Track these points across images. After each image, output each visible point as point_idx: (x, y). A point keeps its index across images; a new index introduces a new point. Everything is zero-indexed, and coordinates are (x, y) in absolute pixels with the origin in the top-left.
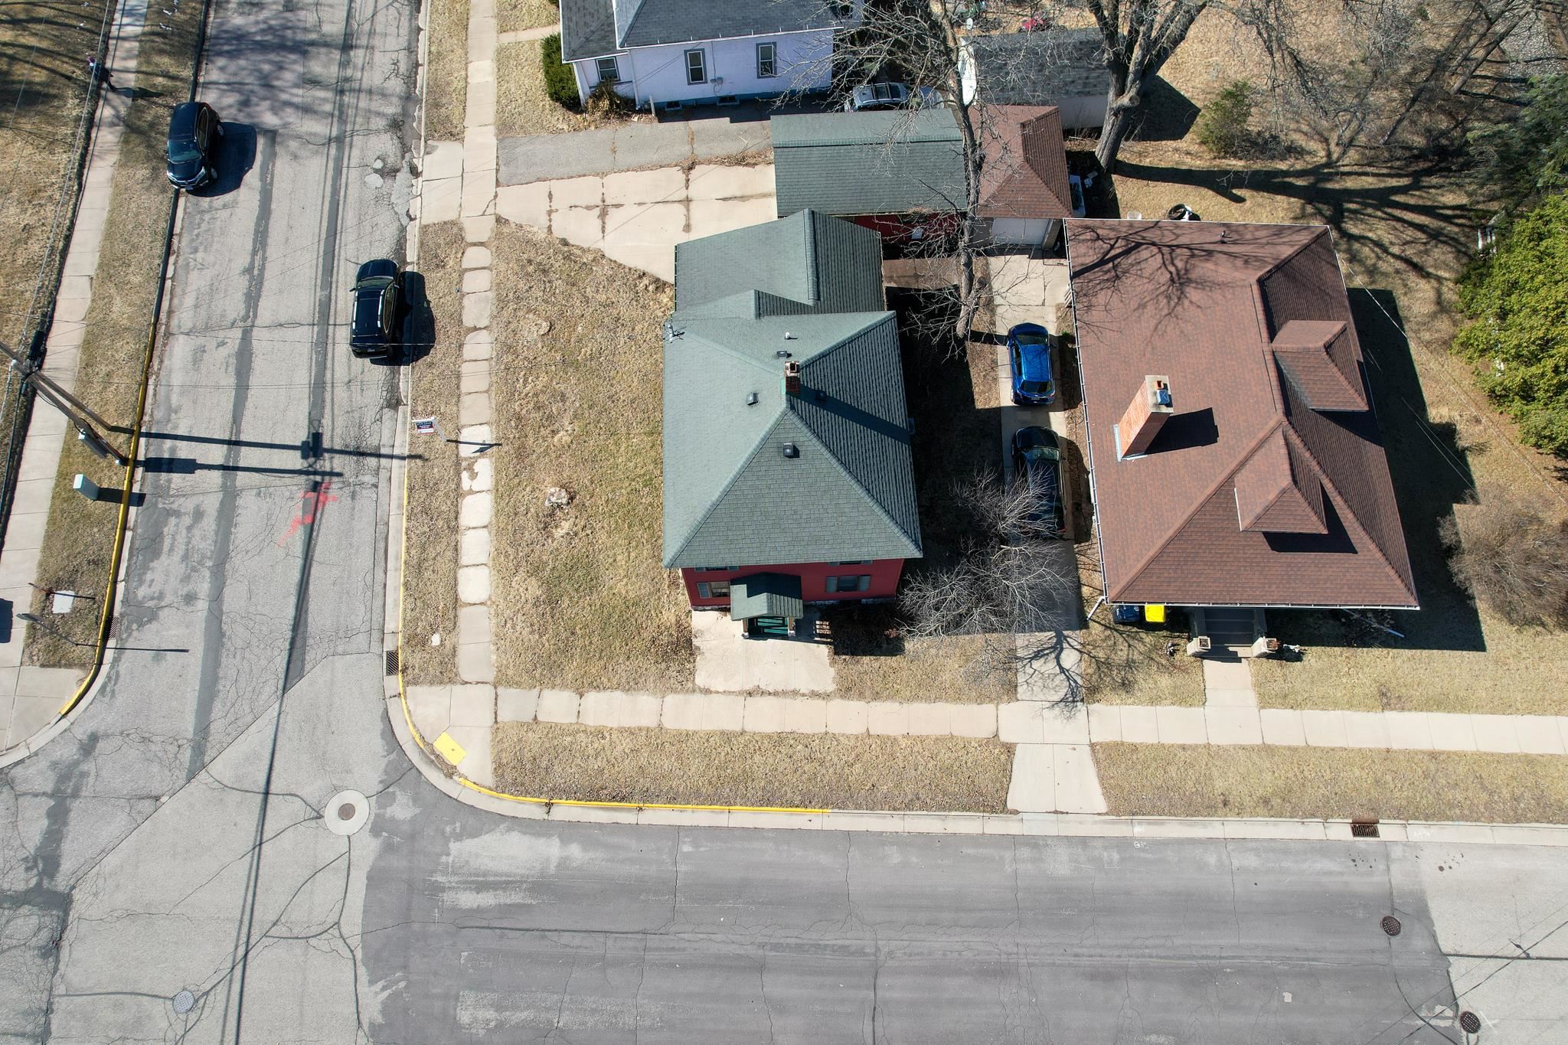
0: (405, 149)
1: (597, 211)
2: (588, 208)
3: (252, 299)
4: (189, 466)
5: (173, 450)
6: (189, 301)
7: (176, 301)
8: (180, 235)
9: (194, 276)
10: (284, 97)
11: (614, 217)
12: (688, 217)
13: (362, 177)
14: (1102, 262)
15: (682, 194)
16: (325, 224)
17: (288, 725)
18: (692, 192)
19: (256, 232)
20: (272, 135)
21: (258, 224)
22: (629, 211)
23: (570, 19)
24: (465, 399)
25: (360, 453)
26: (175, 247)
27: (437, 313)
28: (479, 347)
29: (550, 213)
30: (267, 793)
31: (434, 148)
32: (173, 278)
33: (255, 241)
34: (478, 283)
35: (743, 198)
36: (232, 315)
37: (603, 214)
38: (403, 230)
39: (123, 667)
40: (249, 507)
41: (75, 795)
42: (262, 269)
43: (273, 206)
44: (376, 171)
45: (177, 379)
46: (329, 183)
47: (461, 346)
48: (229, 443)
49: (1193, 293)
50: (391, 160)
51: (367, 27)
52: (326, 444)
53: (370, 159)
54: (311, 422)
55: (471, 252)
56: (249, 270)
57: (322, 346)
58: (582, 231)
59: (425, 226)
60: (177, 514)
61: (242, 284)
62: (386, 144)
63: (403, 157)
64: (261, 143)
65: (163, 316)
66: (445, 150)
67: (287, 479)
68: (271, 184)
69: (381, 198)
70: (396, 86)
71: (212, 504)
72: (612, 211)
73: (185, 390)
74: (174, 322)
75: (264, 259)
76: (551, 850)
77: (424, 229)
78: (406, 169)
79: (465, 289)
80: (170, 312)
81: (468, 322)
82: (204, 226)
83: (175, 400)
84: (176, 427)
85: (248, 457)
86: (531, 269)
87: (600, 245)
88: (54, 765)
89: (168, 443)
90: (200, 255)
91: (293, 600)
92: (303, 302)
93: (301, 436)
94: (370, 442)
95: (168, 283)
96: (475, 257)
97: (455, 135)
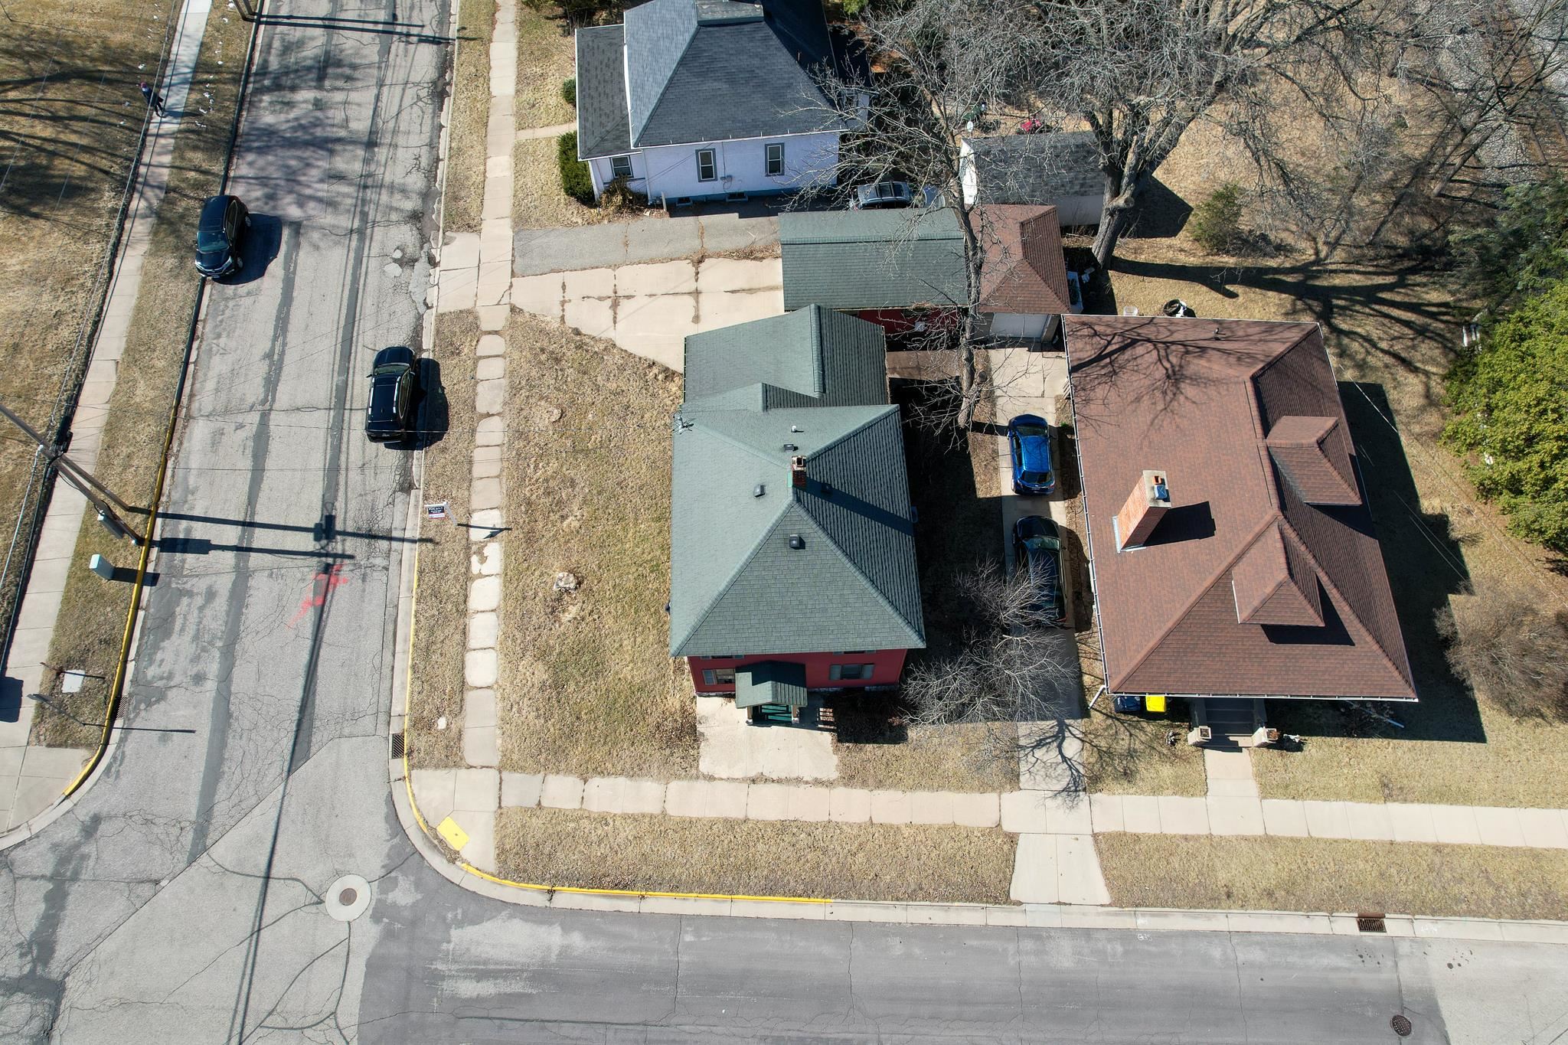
0: (424, 239)
1: (609, 302)
2: (600, 299)
3: (271, 383)
4: (204, 547)
5: (188, 530)
6: (210, 385)
7: (197, 386)
8: (204, 321)
9: (216, 360)
10: (308, 192)
11: (625, 307)
12: (697, 309)
13: (382, 265)
14: (1099, 358)
15: (692, 288)
16: (344, 311)
17: (292, 808)
18: (702, 285)
19: (278, 318)
20: (297, 227)
21: (279, 311)
22: (640, 301)
23: (586, 120)
24: (476, 484)
25: (371, 536)
26: (199, 333)
27: (451, 399)
28: (492, 432)
29: (563, 303)
30: (267, 877)
31: (452, 239)
32: (195, 363)
33: (276, 330)
34: (492, 371)
35: (750, 291)
36: (251, 399)
37: (615, 305)
38: (420, 317)
39: (129, 748)
40: (261, 589)
41: (75, 878)
42: (282, 354)
43: (295, 294)
44: (395, 261)
45: (195, 462)
46: (350, 271)
47: (473, 431)
48: (244, 524)
49: (1188, 389)
50: (410, 250)
51: (391, 124)
52: (339, 526)
53: (389, 250)
54: (324, 505)
55: (485, 339)
56: (269, 356)
57: (337, 430)
58: (593, 321)
59: (442, 315)
60: (190, 594)
61: (262, 368)
62: (405, 235)
63: (422, 248)
64: (286, 233)
65: (185, 400)
66: (462, 240)
67: (300, 561)
68: (294, 273)
69: (400, 287)
70: (416, 181)
71: (224, 584)
72: (623, 302)
73: (201, 472)
74: (195, 406)
75: (284, 344)
76: (553, 938)
77: (441, 318)
78: (424, 259)
79: (480, 375)
80: (192, 396)
81: (481, 407)
82: (228, 313)
83: (192, 481)
84: (192, 508)
85: (262, 538)
86: (543, 357)
87: (610, 334)
88: (55, 846)
89: (184, 523)
90: (223, 341)
91: (301, 682)
92: (321, 388)
93: (314, 518)
94: (382, 525)
95: (191, 367)
96: (489, 345)
97: (473, 227)
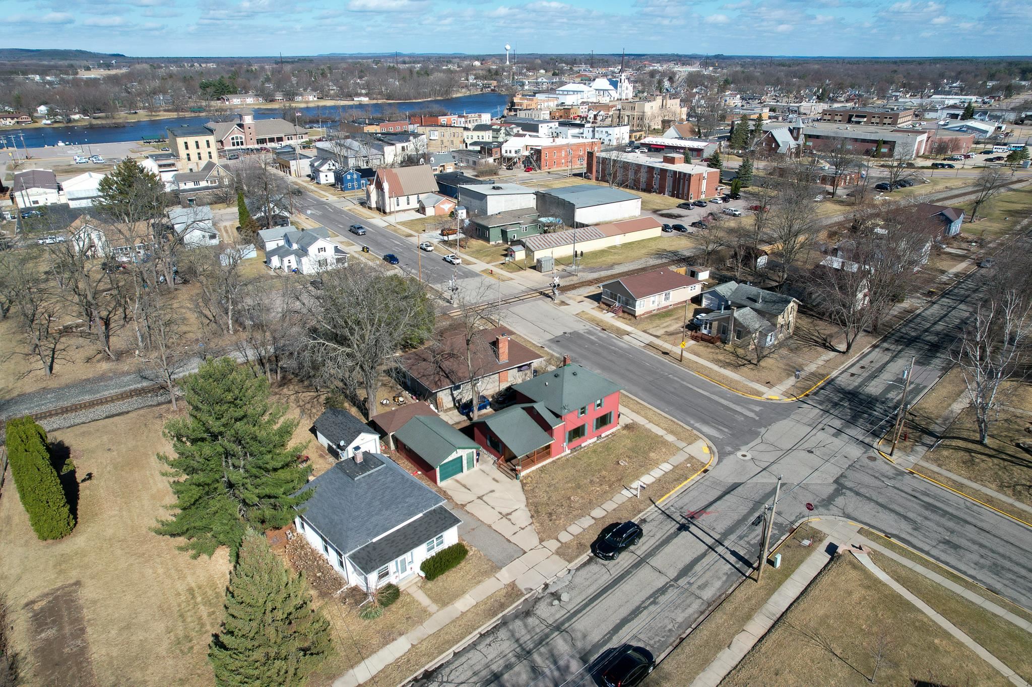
0: (537, 600)
1: (509, 517)
2: (510, 520)
3: (663, 590)
4: (734, 553)
5: (737, 563)
6: (690, 611)
7: (696, 616)
8: (671, 644)
9: (680, 619)
10: (556, 674)
11: (505, 511)
12: (487, 494)
13: (568, 603)
15: (480, 501)
16: (605, 596)
19: (636, 616)
20: (584, 659)
21: (633, 619)
22: (498, 509)
24: (620, 503)
25: (669, 516)
26: (678, 640)
27: (600, 530)
28: (598, 513)
29: (523, 529)
31: (526, 589)
32: (690, 626)
34: (575, 529)
37: (508, 514)
38: (578, 569)
39: (793, 518)
40: (721, 527)
42: (648, 598)
43: (618, 621)
45: (718, 584)
48: (713, 550)
50: (549, 600)
52: (678, 526)
53: (555, 609)
56: (654, 603)
57: (652, 553)
58: (522, 516)
60: (748, 543)
61: (662, 599)
62: (542, 609)
63: (542, 597)
64: (593, 659)
65: (707, 613)
66: (522, 586)
67: (700, 526)
69: (571, 587)
70: (503, 634)
71: (733, 537)
72: (504, 513)
73: (719, 578)
74: (703, 607)
75: (643, 602)
77: (570, 561)
78: (548, 591)
79: (582, 530)
80: (702, 613)
82: (657, 639)
83: (724, 578)
84: (730, 569)
85: (710, 541)
87: (523, 507)
89: (737, 566)
90: (670, 627)
92: (644, 573)
93: (684, 533)
94: (662, 517)
96: (564, 537)
97: (513, 585)
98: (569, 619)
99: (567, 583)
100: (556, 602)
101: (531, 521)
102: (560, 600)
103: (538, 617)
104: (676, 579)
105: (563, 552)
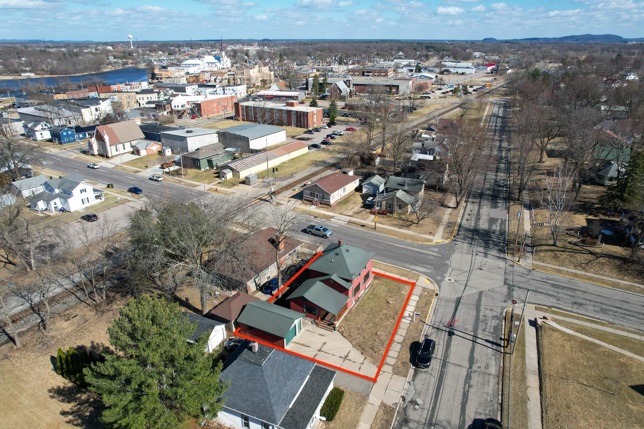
0: (405, 409)
3: (468, 377)
8: (498, 410)
12: (322, 346)
13: (424, 404)
22: (338, 354)
24: (406, 328)
28: (399, 338)
31: (393, 404)
33: (468, 395)
34: (393, 353)
37: (347, 356)
38: (413, 380)
40: (470, 327)
42: (465, 385)
43: (460, 406)
48: (476, 342)
50: (412, 407)
52: (447, 333)
55: (392, 363)
59: (404, 376)
62: (413, 415)
63: (407, 406)
67: (458, 329)
69: (418, 393)
72: (343, 356)
74: (496, 379)
75: (464, 388)
78: (407, 401)
80: (498, 383)
81: (400, 346)
82: (488, 409)
83: (494, 358)
85: (470, 337)
87: (352, 349)
90: (489, 399)
92: (451, 370)
94: (434, 330)
95: (500, 393)
97: (383, 405)
98: (432, 415)
99: (414, 391)
100: (417, 407)
101: (363, 357)
102: (418, 404)
103: (414, 421)
104: (471, 367)
105: (396, 371)
